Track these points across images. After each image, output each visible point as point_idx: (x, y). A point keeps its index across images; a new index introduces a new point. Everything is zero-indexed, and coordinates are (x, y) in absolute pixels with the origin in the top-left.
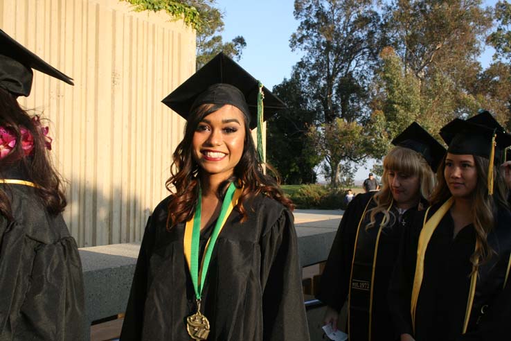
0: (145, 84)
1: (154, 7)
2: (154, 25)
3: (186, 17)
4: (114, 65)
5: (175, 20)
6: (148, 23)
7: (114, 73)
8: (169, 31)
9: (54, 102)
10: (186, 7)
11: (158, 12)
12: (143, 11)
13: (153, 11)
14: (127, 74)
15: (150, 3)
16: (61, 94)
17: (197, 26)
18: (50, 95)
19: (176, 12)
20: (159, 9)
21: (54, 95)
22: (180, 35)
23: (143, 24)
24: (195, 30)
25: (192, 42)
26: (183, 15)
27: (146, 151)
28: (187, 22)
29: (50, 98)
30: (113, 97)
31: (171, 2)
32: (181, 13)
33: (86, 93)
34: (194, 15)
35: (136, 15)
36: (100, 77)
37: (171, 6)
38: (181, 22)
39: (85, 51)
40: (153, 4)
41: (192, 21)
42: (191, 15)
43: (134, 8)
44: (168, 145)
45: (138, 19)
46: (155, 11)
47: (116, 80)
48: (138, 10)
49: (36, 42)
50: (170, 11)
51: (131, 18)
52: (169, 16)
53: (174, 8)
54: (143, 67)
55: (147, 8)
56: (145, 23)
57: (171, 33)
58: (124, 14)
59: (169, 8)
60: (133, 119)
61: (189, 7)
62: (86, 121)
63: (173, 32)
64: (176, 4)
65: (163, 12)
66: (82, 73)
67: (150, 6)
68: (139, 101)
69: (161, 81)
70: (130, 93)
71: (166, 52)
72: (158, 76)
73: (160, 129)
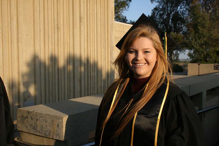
0: (93, 21)
4: (80, 14)
7: (80, 18)
9: (56, 31)
14: (86, 17)
16: (59, 28)
18: (54, 28)
21: (56, 28)
25: (112, 2)
27: (94, 51)
29: (54, 29)
30: (80, 28)
33: (69, 27)
36: (75, 19)
39: (68, 8)
44: (103, 48)
47: (81, 20)
49: (48, 5)
54: (92, 14)
60: (89, 37)
62: (69, 38)
66: (67, 18)
68: (91, 29)
69: (100, 20)
70: (87, 25)
71: (102, 7)
72: (99, 17)
73: (100, 41)
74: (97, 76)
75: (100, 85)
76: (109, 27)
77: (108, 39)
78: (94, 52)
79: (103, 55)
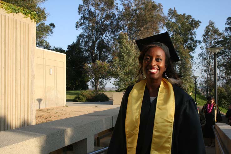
0: (12, 47)
1: (16, 11)
2: (16, 20)
3: (31, 16)
5: (26, 18)
6: (13, 19)
8: (23, 23)
10: (31, 11)
11: (18, 13)
12: (11, 13)
13: (16, 13)
15: (14, 10)
17: (36, 21)
19: (27, 14)
20: (19, 12)
22: (28, 24)
23: (11, 19)
24: (36, 22)
25: (34, 28)
26: (30, 15)
27: (13, 79)
28: (32, 19)
31: (24, 9)
32: (29, 14)
34: (35, 15)
35: (8, 15)
37: (24, 11)
38: (29, 18)
40: (16, 10)
41: (34, 18)
42: (34, 15)
43: (6, 12)
45: (8, 17)
46: (17, 13)
48: (8, 12)
50: (24, 13)
51: (5, 16)
52: (23, 16)
53: (26, 12)
54: (11, 39)
55: (13, 12)
56: (12, 19)
57: (24, 23)
58: (2, 14)
59: (23, 12)
61: (33, 12)
63: (25, 23)
64: (27, 10)
65: (20, 14)
67: (14, 11)
68: (9, 55)
69: (20, 46)
70: (5, 52)
71: (22, 33)
72: (18, 43)
73: (20, 68)
74: (16, 107)
75: (19, 117)
76: (30, 54)
77: (28, 67)
78: (13, 81)
79: (23, 84)
